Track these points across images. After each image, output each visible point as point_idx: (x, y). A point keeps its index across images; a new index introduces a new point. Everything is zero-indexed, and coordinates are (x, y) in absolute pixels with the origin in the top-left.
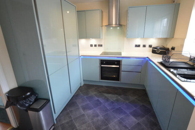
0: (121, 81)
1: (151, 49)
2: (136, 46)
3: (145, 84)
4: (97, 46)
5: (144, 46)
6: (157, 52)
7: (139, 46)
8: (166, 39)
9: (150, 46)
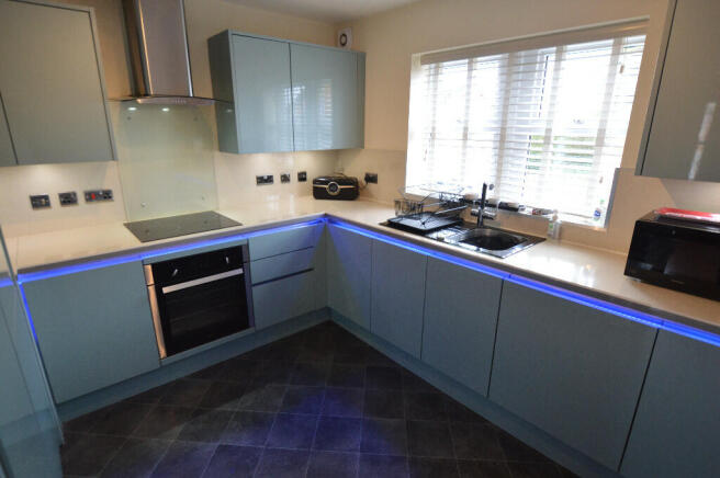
0: (254, 325)
1: (309, 184)
2: (262, 180)
3: (329, 304)
4: (81, 198)
5: (285, 179)
6: (331, 193)
7: (269, 180)
8: (334, 154)
9: (302, 177)
